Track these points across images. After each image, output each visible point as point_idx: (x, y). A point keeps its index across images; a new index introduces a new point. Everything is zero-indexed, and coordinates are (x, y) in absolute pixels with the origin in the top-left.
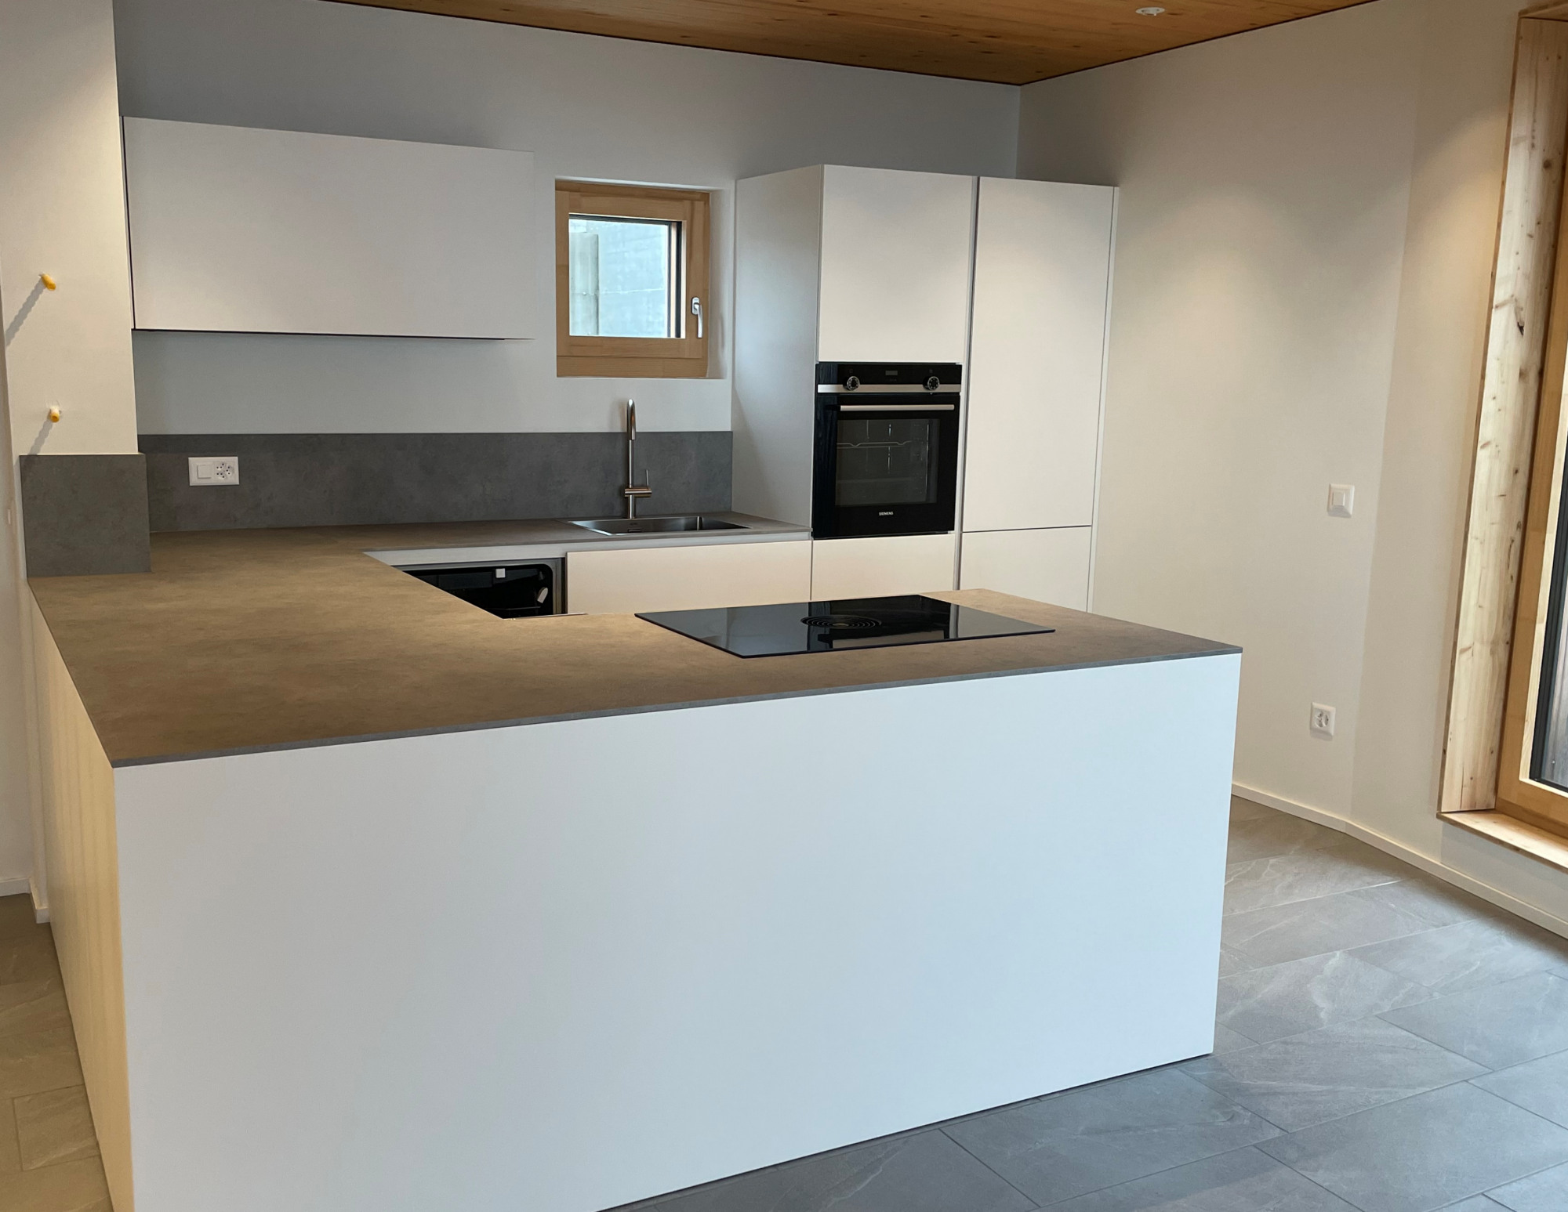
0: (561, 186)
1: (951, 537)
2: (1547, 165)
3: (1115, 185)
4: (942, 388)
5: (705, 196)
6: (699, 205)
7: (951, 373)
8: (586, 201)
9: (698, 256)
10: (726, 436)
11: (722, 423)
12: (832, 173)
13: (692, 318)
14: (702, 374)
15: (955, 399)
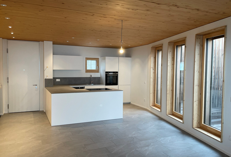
0: (86, 58)
1: (118, 85)
2: (154, 58)
3: (131, 57)
4: (116, 74)
5: (98, 58)
6: (98, 59)
7: (117, 72)
8: (88, 59)
9: (98, 63)
10: (100, 78)
11: (99, 76)
12: (106, 57)
13: (97, 68)
14: (98, 72)
15: (117, 74)
